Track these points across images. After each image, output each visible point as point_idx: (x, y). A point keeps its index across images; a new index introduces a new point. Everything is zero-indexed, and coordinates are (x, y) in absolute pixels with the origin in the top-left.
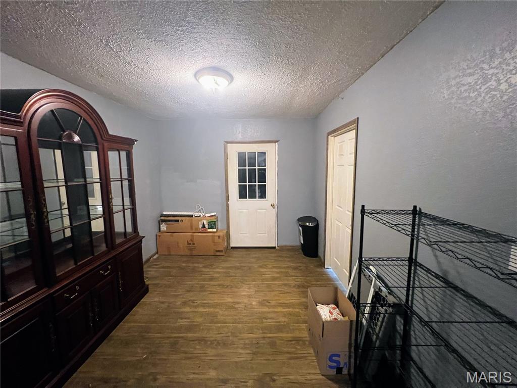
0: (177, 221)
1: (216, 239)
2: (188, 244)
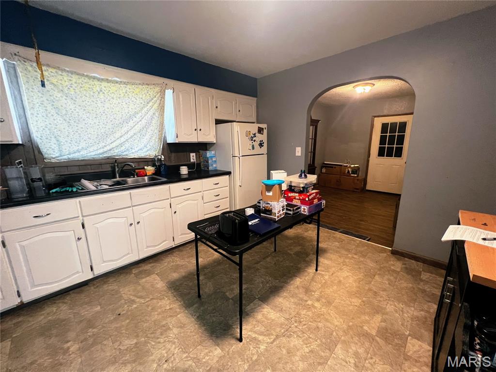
0: (332, 167)
1: (356, 181)
2: (337, 181)
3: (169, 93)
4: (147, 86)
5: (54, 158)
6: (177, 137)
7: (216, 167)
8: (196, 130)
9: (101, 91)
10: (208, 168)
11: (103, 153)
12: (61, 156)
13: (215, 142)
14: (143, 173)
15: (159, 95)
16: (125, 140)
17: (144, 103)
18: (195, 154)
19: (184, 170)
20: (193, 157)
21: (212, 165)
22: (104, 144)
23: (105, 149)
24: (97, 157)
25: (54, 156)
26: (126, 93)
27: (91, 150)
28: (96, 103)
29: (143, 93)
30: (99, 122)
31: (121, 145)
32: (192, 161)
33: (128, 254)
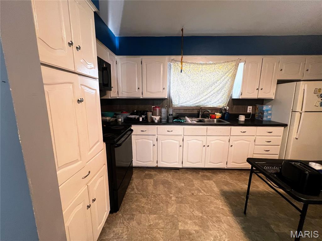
3: (241, 65)
4: (227, 63)
5: (176, 105)
6: (241, 95)
7: (270, 119)
8: (257, 89)
9: (202, 70)
10: (262, 118)
11: (196, 104)
12: (179, 104)
13: (273, 98)
14: (214, 117)
15: (234, 67)
16: (208, 97)
17: (223, 74)
18: (252, 107)
19: (242, 118)
20: (250, 109)
21: (267, 117)
22: (197, 99)
23: (197, 102)
24: (192, 106)
25: (176, 104)
26: (214, 69)
27: (191, 102)
28: (199, 77)
29: (224, 67)
30: (198, 87)
31: (205, 99)
32: (248, 111)
33: (199, 162)
